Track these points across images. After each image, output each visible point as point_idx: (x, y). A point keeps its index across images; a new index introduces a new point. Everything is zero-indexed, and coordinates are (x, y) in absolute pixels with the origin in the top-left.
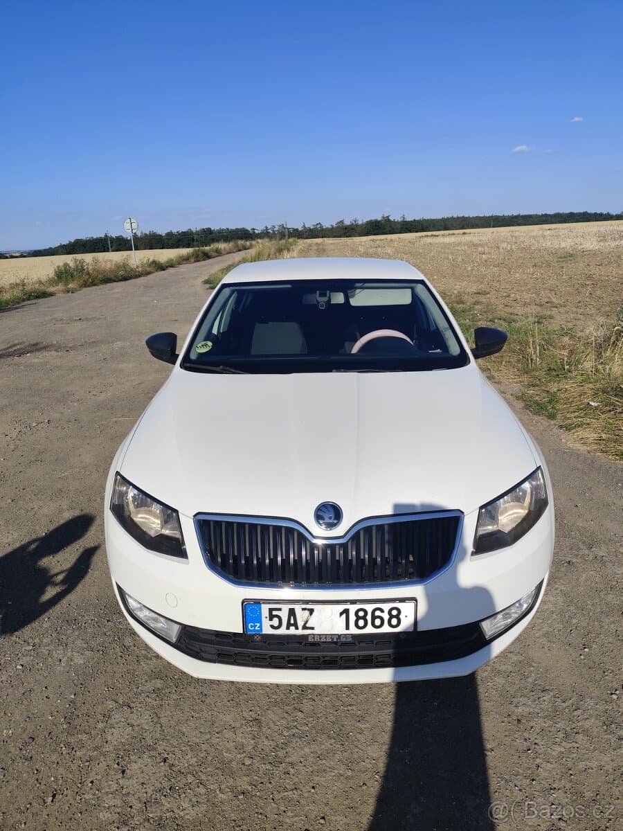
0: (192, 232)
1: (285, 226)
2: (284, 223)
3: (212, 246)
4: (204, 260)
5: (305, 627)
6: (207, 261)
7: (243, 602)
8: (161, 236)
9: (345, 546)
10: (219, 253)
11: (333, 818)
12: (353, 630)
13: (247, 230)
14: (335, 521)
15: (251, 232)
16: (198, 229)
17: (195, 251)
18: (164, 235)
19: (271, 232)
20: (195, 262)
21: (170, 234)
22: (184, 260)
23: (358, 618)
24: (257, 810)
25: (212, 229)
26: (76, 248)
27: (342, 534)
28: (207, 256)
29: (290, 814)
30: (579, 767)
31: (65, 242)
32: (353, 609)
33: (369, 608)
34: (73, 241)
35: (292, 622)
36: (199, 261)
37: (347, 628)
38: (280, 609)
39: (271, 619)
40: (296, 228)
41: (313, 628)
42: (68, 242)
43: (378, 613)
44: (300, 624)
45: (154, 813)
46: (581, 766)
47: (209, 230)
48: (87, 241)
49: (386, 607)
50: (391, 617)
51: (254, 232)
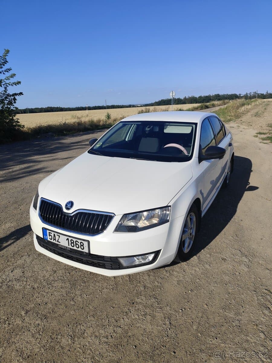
0: (210, 96)
1: (256, 92)
2: (256, 91)
3: (211, 103)
4: (205, 109)
5: (58, 241)
6: (207, 109)
7: (42, 228)
8: (196, 98)
9: (72, 217)
10: (214, 106)
11: (49, 304)
12: (70, 247)
13: (237, 95)
14: (70, 208)
15: (239, 95)
16: (213, 95)
17: (202, 105)
18: (198, 97)
19: (249, 95)
20: (200, 110)
21: (200, 97)
22: (195, 109)
23: (71, 243)
24: (32, 294)
25: (220, 94)
26: (161, 103)
27: (71, 213)
28: (207, 107)
29: (39, 298)
30: (137, 325)
31: (157, 101)
32: (70, 239)
33: (75, 240)
34: (160, 100)
35: (55, 238)
36: (202, 109)
37: (69, 245)
38: (51, 233)
39: (49, 236)
40: (263, 93)
41: (60, 242)
42: (158, 101)
43: (77, 243)
44: (57, 240)
45: (10, 284)
46: (138, 325)
47: (219, 95)
48: (166, 100)
49: (80, 241)
50: (81, 245)
51: (240, 96)
